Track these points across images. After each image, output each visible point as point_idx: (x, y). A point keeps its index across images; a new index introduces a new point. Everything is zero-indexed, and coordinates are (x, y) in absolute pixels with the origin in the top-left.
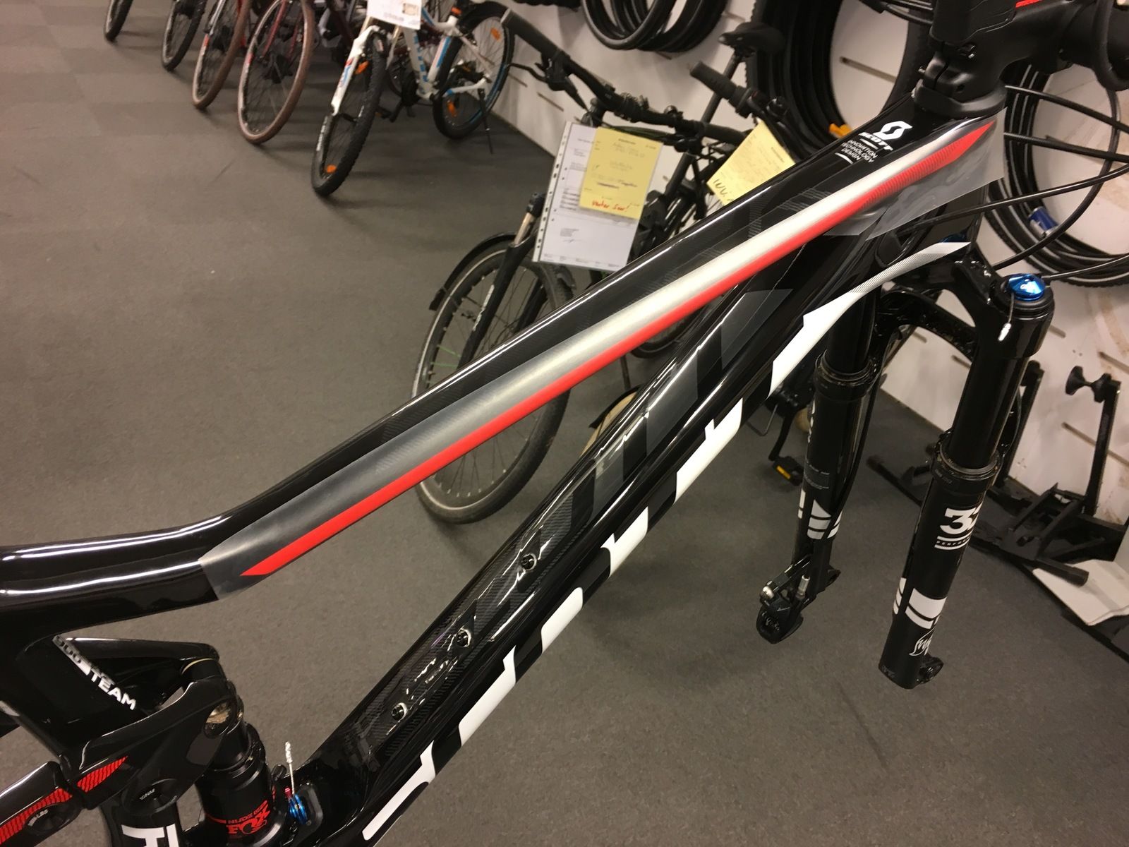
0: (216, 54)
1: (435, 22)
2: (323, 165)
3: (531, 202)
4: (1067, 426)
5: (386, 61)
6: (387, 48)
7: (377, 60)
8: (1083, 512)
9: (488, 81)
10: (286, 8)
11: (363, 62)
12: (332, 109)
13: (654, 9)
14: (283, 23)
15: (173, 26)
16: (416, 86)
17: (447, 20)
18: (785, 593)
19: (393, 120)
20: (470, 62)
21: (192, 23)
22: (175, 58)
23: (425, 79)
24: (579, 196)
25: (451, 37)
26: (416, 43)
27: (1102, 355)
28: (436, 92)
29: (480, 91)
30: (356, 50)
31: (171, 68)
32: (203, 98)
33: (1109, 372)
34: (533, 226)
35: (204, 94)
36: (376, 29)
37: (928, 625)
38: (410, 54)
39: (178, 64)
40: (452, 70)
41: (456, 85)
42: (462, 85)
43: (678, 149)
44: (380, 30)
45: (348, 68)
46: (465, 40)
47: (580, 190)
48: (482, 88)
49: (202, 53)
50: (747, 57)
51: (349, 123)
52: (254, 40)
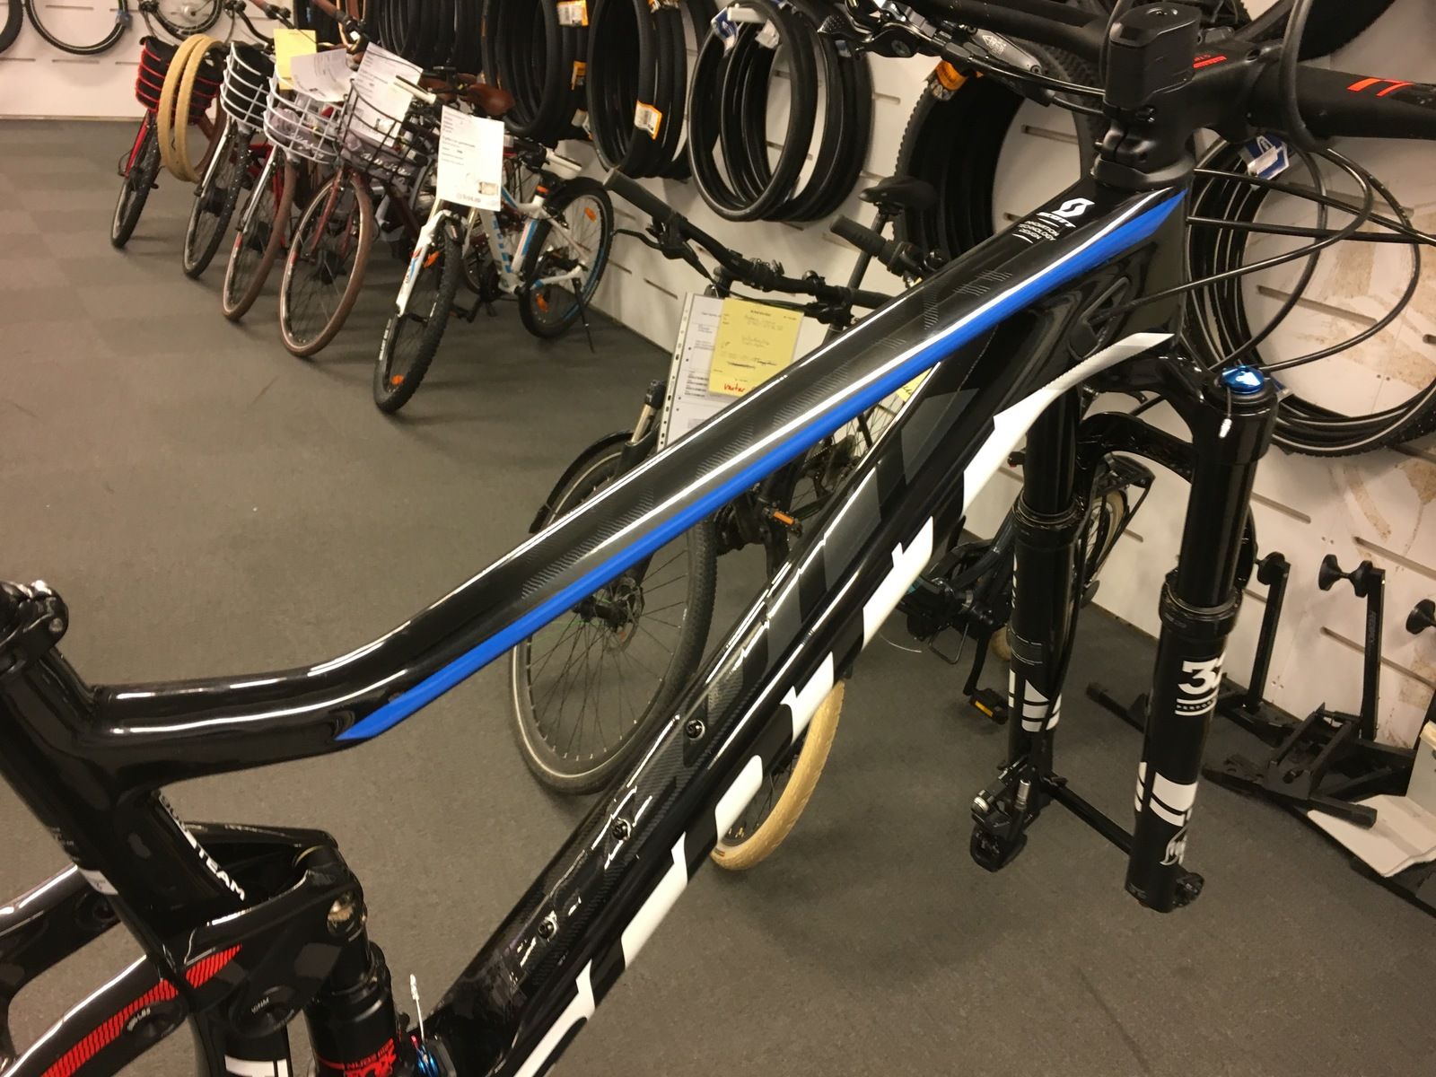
0: (251, 256)
1: (516, 202)
2: (387, 376)
3: (648, 391)
4: (1326, 632)
5: (461, 248)
6: (462, 234)
7: (449, 249)
8: (1360, 736)
9: (584, 268)
10: (336, 198)
11: (432, 253)
12: (397, 309)
13: (779, 175)
14: (332, 218)
15: (196, 225)
16: (498, 278)
17: (531, 201)
18: (1001, 805)
19: (470, 321)
20: (562, 248)
21: (221, 221)
22: (200, 263)
23: (509, 269)
24: (707, 379)
25: (538, 219)
26: (496, 228)
27: (1358, 541)
28: (521, 284)
29: (575, 281)
30: (425, 238)
31: (194, 275)
32: (236, 307)
33: (1368, 559)
34: (654, 421)
35: (235, 303)
36: (448, 213)
37: (1178, 821)
38: (489, 241)
39: (203, 270)
40: (540, 259)
41: (546, 275)
42: (553, 274)
43: (823, 321)
44: (452, 214)
45: (415, 261)
46: (554, 222)
47: (709, 373)
48: (578, 277)
49: (234, 255)
50: (895, 215)
51: (417, 325)
52: (298, 236)
